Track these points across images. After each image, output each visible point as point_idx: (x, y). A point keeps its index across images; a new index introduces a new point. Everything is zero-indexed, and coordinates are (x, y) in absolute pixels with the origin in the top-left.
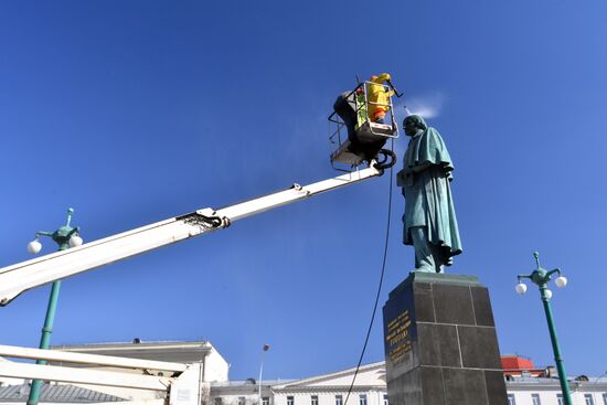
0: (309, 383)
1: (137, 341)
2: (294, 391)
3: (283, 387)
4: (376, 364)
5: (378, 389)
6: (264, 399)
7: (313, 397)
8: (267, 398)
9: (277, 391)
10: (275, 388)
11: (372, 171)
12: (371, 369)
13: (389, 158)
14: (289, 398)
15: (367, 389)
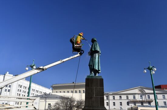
0: (119, 92)
1: (73, 83)
2: (115, 95)
3: (111, 94)
4: (138, 87)
5: (138, 94)
6: (106, 97)
7: (120, 96)
8: (108, 97)
9: (110, 95)
10: (109, 94)
11: (79, 55)
12: (136, 89)
13: (83, 52)
14: (113, 97)
15: (135, 94)
